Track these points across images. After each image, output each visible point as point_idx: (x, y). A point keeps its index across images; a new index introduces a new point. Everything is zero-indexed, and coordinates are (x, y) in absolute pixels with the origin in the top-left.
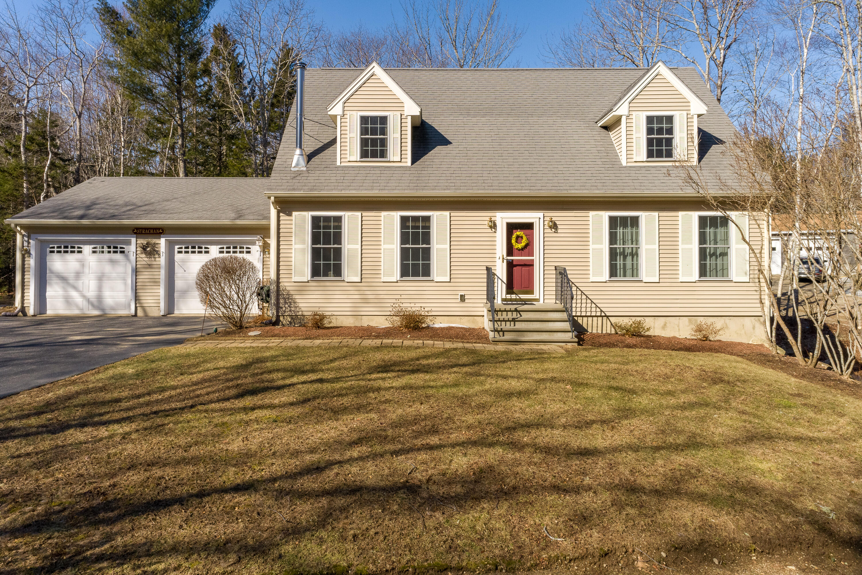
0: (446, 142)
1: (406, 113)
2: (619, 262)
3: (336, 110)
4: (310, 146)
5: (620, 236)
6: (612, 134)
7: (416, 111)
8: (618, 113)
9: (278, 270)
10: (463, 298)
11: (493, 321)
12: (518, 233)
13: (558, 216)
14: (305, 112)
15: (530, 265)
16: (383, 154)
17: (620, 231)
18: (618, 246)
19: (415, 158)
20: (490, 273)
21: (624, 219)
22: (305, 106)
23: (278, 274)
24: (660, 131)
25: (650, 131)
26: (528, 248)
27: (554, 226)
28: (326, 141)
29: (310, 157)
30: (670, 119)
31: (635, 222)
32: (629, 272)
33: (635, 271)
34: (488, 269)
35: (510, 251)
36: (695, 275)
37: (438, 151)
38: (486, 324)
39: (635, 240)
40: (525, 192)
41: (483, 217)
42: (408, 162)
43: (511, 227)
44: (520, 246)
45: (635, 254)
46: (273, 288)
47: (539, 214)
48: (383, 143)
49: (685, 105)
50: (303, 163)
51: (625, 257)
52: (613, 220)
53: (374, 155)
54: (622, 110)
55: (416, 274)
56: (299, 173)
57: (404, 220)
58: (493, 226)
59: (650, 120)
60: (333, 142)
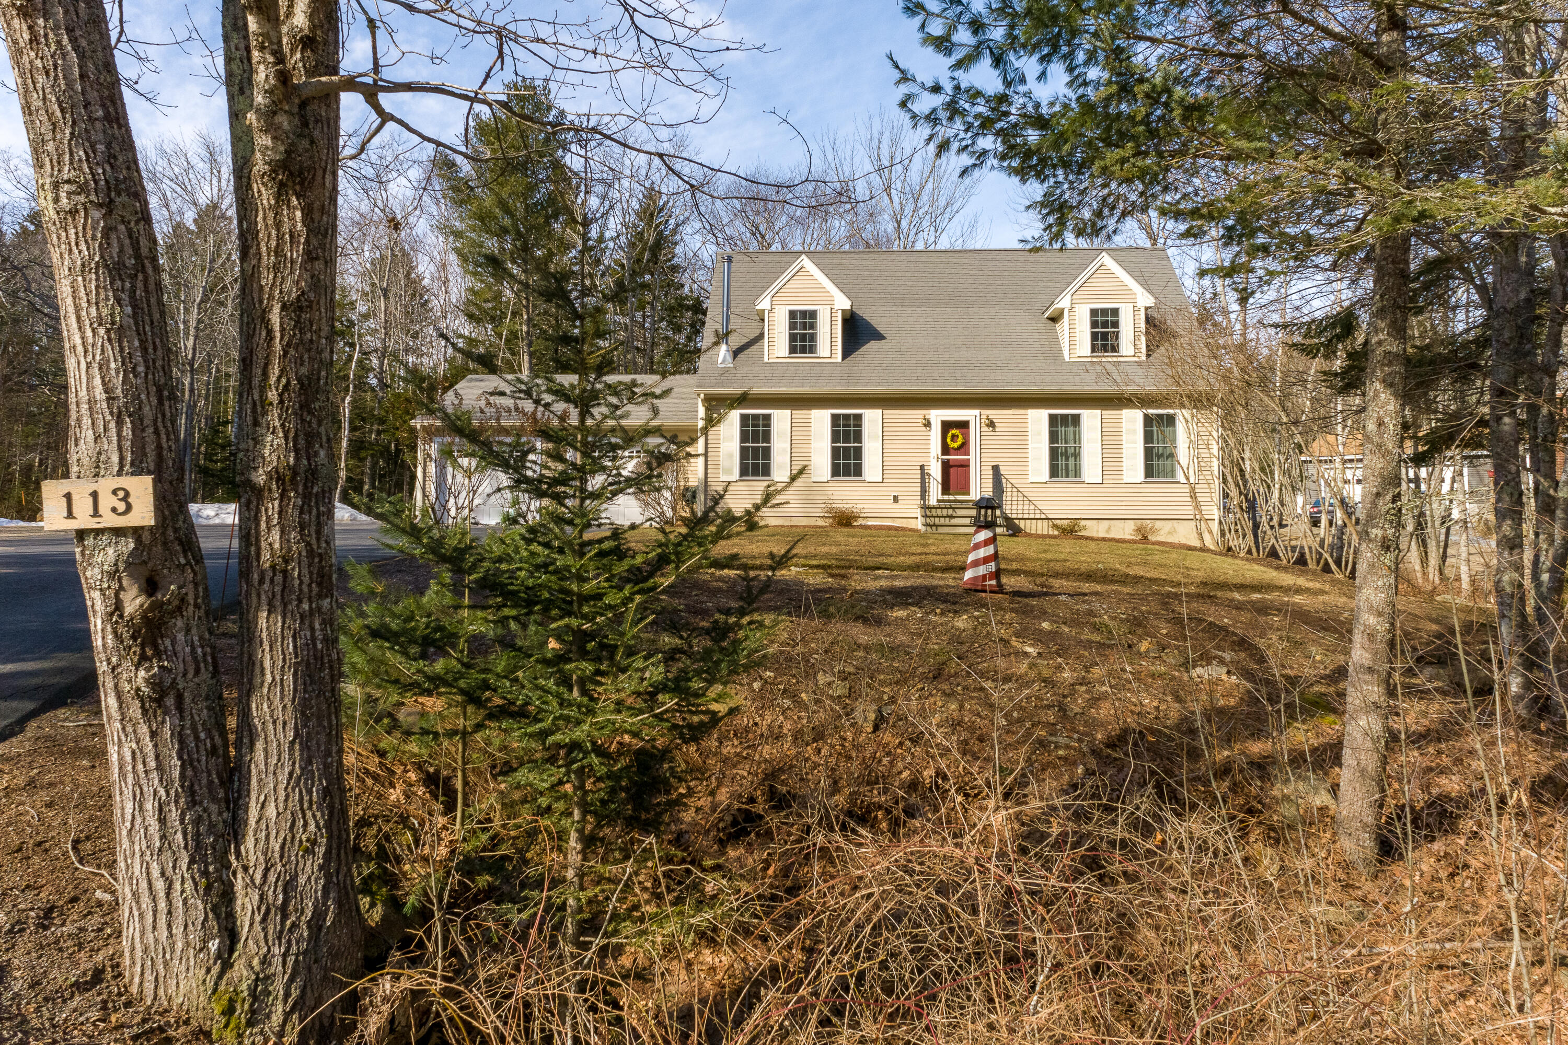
0: (879, 337)
1: (836, 307)
2: (1061, 462)
3: (764, 304)
4: (736, 341)
5: (1061, 435)
6: (1058, 326)
7: (847, 305)
8: (1060, 306)
9: (706, 469)
10: (896, 499)
11: (926, 516)
12: (954, 431)
13: (996, 414)
14: (732, 304)
15: (965, 465)
16: (812, 350)
17: (1061, 430)
18: (1061, 445)
19: (846, 353)
20: (924, 474)
21: (1065, 417)
22: (732, 297)
23: (706, 474)
24: (1105, 324)
25: (1094, 324)
26: (964, 447)
27: (991, 424)
28: (752, 336)
29: (736, 353)
30: (1115, 312)
31: (1076, 420)
32: (1071, 473)
33: (1077, 472)
34: (922, 467)
35: (945, 449)
36: (1140, 476)
37: (872, 346)
38: (919, 524)
39: (1077, 439)
40: (960, 389)
41: (917, 415)
42: (838, 357)
43: (947, 426)
44: (955, 445)
45: (1077, 455)
46: (702, 488)
47: (976, 412)
48: (813, 338)
49: (1131, 297)
50: (729, 358)
51: (1067, 459)
52: (1053, 419)
53: (803, 350)
54: (1064, 302)
55: (847, 474)
56: (726, 370)
57: (835, 418)
58: (928, 424)
59: (1094, 312)
60: (761, 336)
